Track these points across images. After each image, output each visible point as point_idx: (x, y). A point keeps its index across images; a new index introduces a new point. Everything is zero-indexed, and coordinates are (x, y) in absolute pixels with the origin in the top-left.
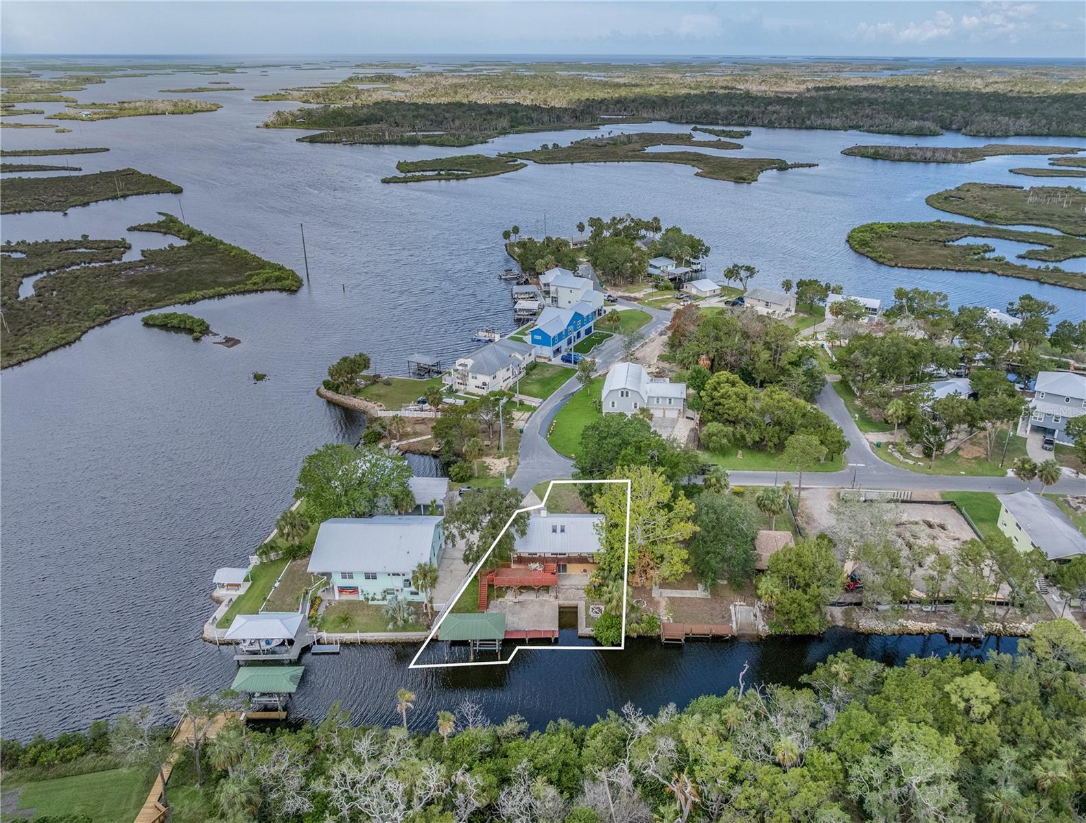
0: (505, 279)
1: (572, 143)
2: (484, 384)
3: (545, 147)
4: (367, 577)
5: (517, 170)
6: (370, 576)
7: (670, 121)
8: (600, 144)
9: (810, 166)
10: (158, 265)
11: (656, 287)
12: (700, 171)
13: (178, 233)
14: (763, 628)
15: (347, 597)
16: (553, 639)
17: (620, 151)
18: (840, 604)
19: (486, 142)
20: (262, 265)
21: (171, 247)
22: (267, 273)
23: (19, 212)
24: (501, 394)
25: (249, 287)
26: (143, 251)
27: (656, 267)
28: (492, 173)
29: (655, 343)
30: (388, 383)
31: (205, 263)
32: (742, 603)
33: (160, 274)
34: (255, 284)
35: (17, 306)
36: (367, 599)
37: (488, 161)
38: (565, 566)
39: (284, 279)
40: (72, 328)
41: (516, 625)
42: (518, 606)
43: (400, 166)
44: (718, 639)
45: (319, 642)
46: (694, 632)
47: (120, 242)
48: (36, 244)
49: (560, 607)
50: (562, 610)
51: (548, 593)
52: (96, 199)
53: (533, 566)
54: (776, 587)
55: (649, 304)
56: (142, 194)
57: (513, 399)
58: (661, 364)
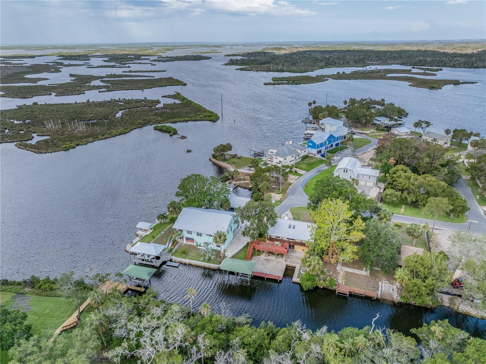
0: (305, 122)
1: (352, 72)
2: (280, 162)
3: (339, 73)
4: (198, 235)
5: (323, 81)
6: (199, 234)
7: (401, 64)
8: (365, 72)
9: (473, 83)
10: (167, 109)
11: (377, 129)
12: (412, 84)
13: (179, 99)
14: (396, 297)
15: (189, 243)
16: (278, 280)
17: (373, 75)
18: (447, 293)
19: (313, 71)
20: (205, 111)
21: (174, 103)
22: (206, 114)
23: (128, 90)
24: (287, 167)
25: (198, 118)
26: (164, 104)
27: (378, 121)
28: (312, 82)
29: (370, 153)
30: (239, 158)
31: (185, 109)
32: (387, 282)
33: (166, 112)
34: (200, 117)
35: (113, 119)
36: (197, 245)
37: (312, 78)
38: (293, 246)
39: (212, 116)
40: (128, 128)
41: (262, 270)
42: (266, 261)
43: (274, 79)
44: (368, 298)
45: (171, 260)
46: (355, 292)
47: (157, 101)
48: (129, 100)
49: (287, 266)
50: (288, 267)
51: (282, 258)
52: (155, 86)
53: (276, 243)
54: (406, 275)
55: (371, 136)
56: (172, 86)
57: (292, 170)
58: (371, 162)
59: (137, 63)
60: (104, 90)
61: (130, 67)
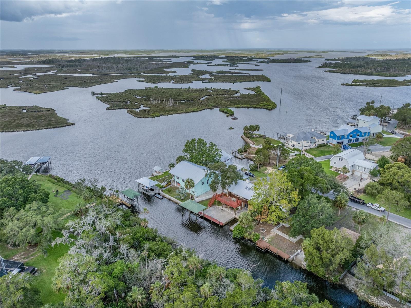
4: (182, 181)
10: (240, 98)
13: (255, 91)
14: (304, 265)
15: (178, 186)
16: (219, 225)
20: (269, 101)
21: (249, 94)
22: (267, 103)
26: (241, 94)
31: (253, 99)
33: (238, 100)
34: (260, 106)
35: (197, 101)
37: (397, 82)
40: (201, 108)
42: (221, 211)
43: (354, 81)
44: (280, 258)
45: (159, 194)
46: (271, 250)
47: (238, 91)
49: (234, 218)
51: (232, 210)
52: (245, 81)
53: (233, 199)
56: (259, 81)
59: (245, 64)
60: (208, 81)
61: (238, 66)
